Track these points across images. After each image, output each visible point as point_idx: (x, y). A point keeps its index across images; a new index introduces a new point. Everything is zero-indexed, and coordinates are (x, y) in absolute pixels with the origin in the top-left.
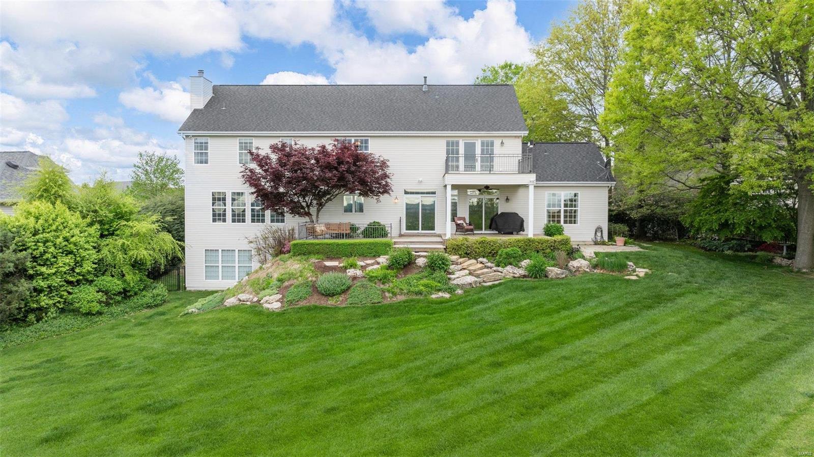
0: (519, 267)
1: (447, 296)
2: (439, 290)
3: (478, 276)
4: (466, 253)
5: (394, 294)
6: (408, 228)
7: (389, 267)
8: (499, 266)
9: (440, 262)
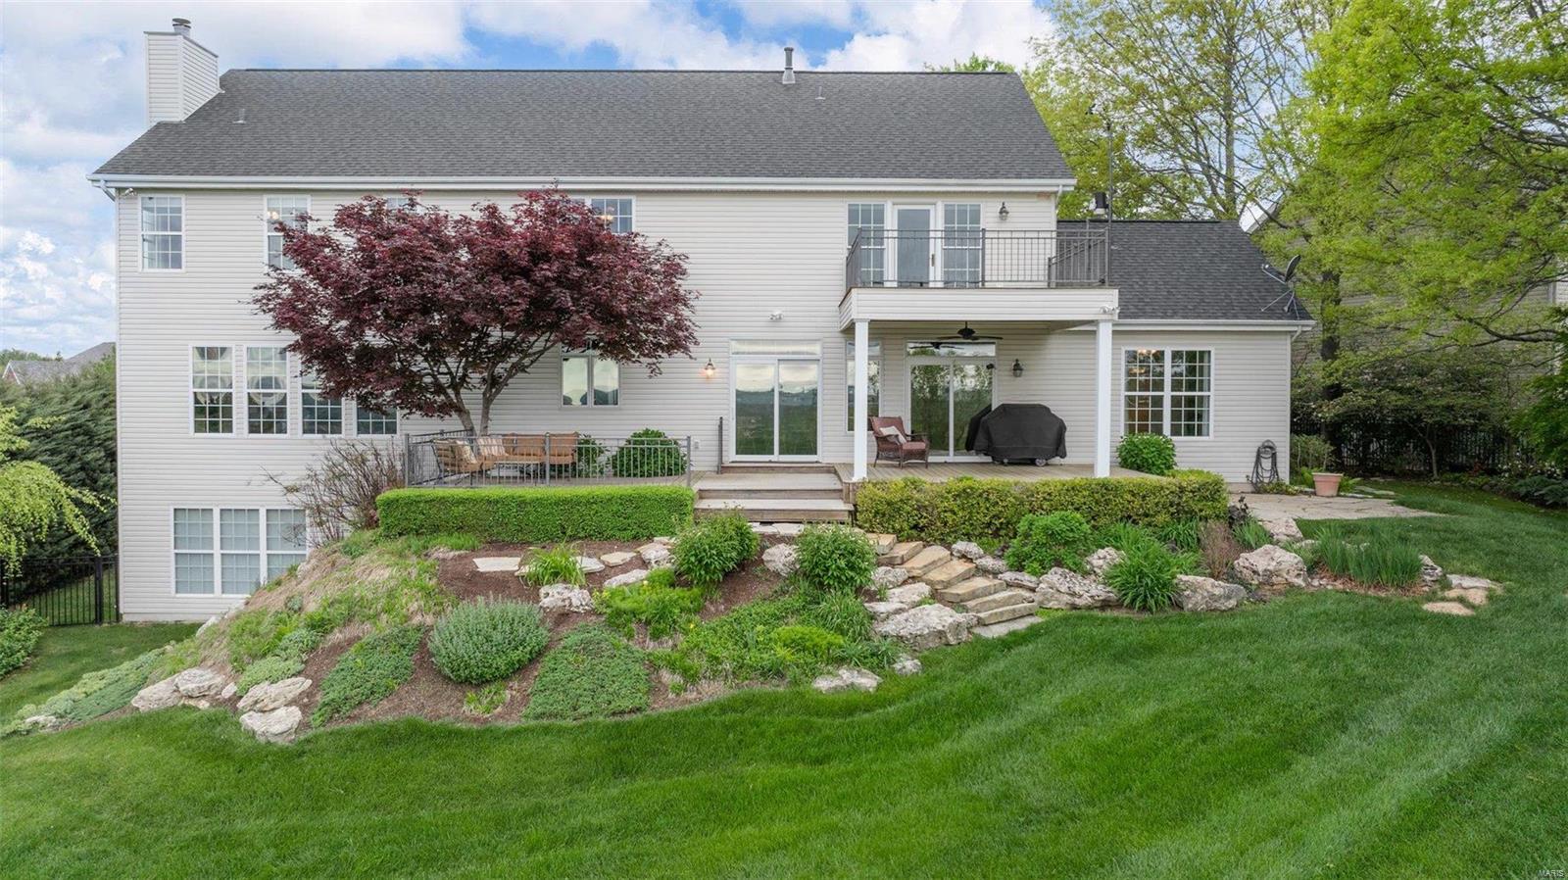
0: (1086, 574)
1: (868, 681)
2: (841, 661)
3: (958, 604)
4: (915, 527)
5: (691, 677)
6: (743, 447)
7: (677, 579)
8: (1020, 569)
9: (842, 563)
